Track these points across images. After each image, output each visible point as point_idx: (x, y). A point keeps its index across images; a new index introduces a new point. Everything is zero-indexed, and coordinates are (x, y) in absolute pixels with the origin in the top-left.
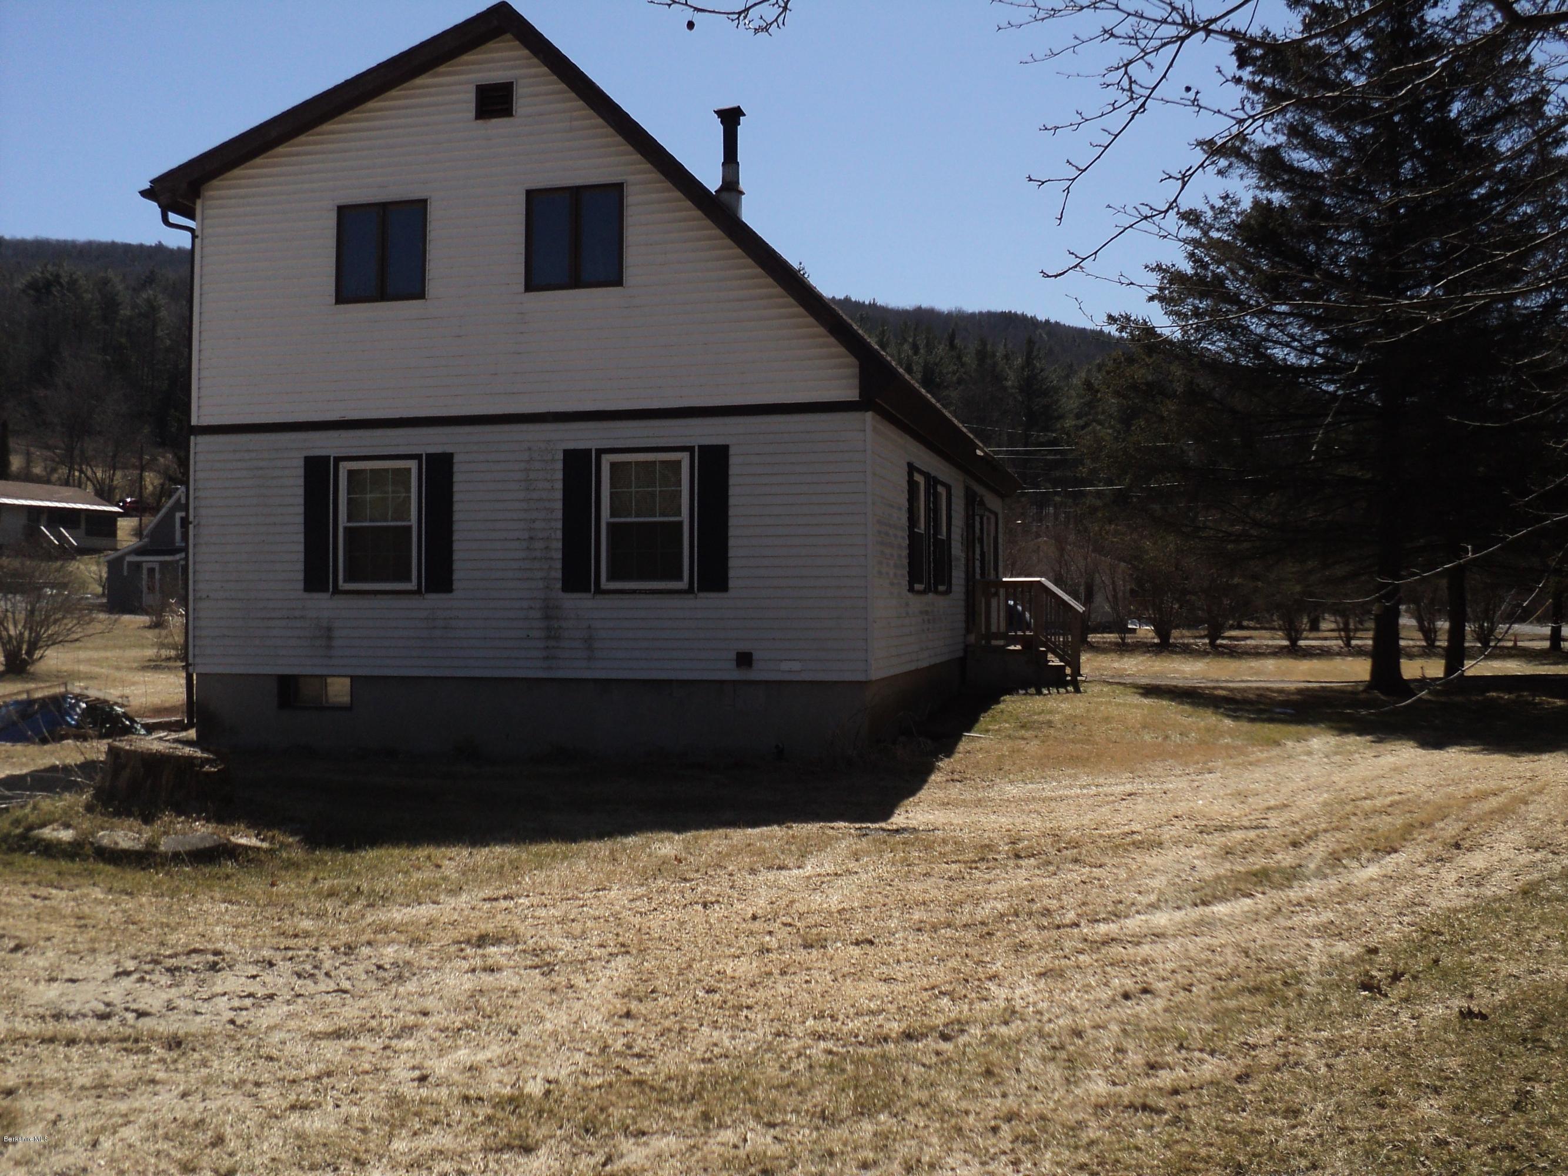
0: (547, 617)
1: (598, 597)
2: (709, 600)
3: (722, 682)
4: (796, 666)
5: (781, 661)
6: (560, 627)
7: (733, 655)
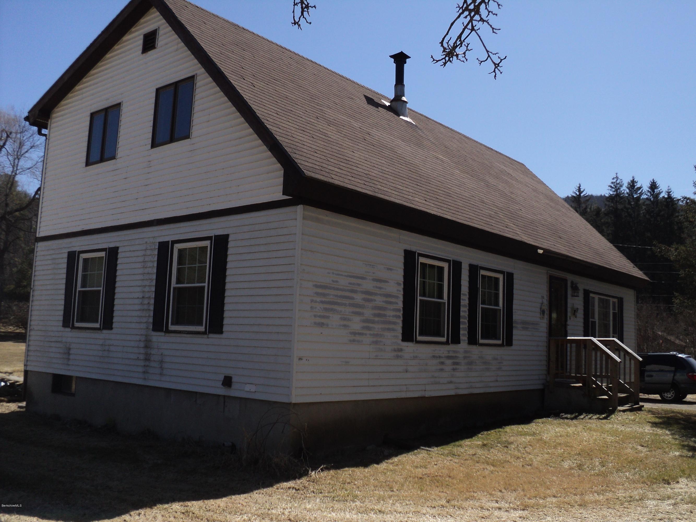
0: (146, 347)
1: (167, 335)
2: (214, 338)
3: (219, 396)
4: (253, 388)
5: (246, 384)
6: (151, 354)
7: (222, 378)
